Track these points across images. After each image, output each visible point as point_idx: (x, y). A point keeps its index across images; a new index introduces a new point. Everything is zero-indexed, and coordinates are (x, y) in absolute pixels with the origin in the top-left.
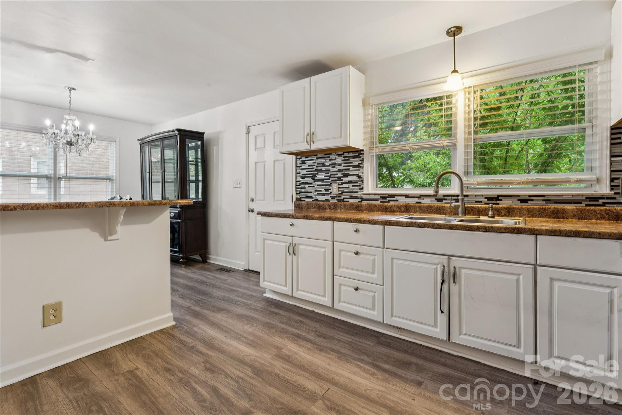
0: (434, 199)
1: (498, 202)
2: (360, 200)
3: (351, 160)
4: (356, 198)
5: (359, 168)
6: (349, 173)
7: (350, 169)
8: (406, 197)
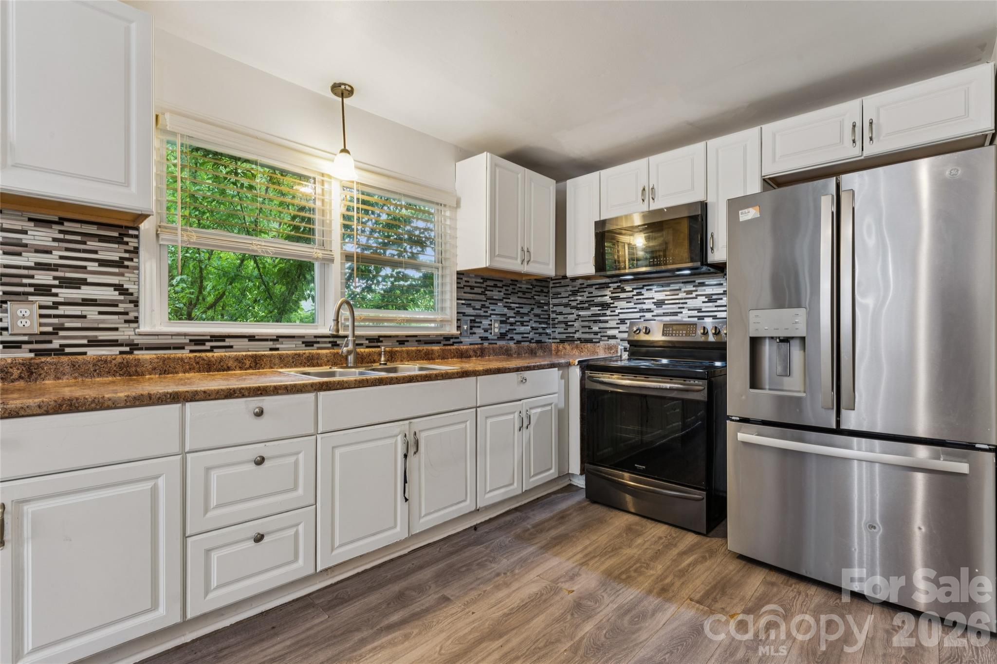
0: (301, 343)
1: (379, 344)
2: (127, 349)
3: (92, 244)
4: (114, 343)
5: (122, 270)
6: (86, 279)
7: (89, 269)
8: (250, 340)
